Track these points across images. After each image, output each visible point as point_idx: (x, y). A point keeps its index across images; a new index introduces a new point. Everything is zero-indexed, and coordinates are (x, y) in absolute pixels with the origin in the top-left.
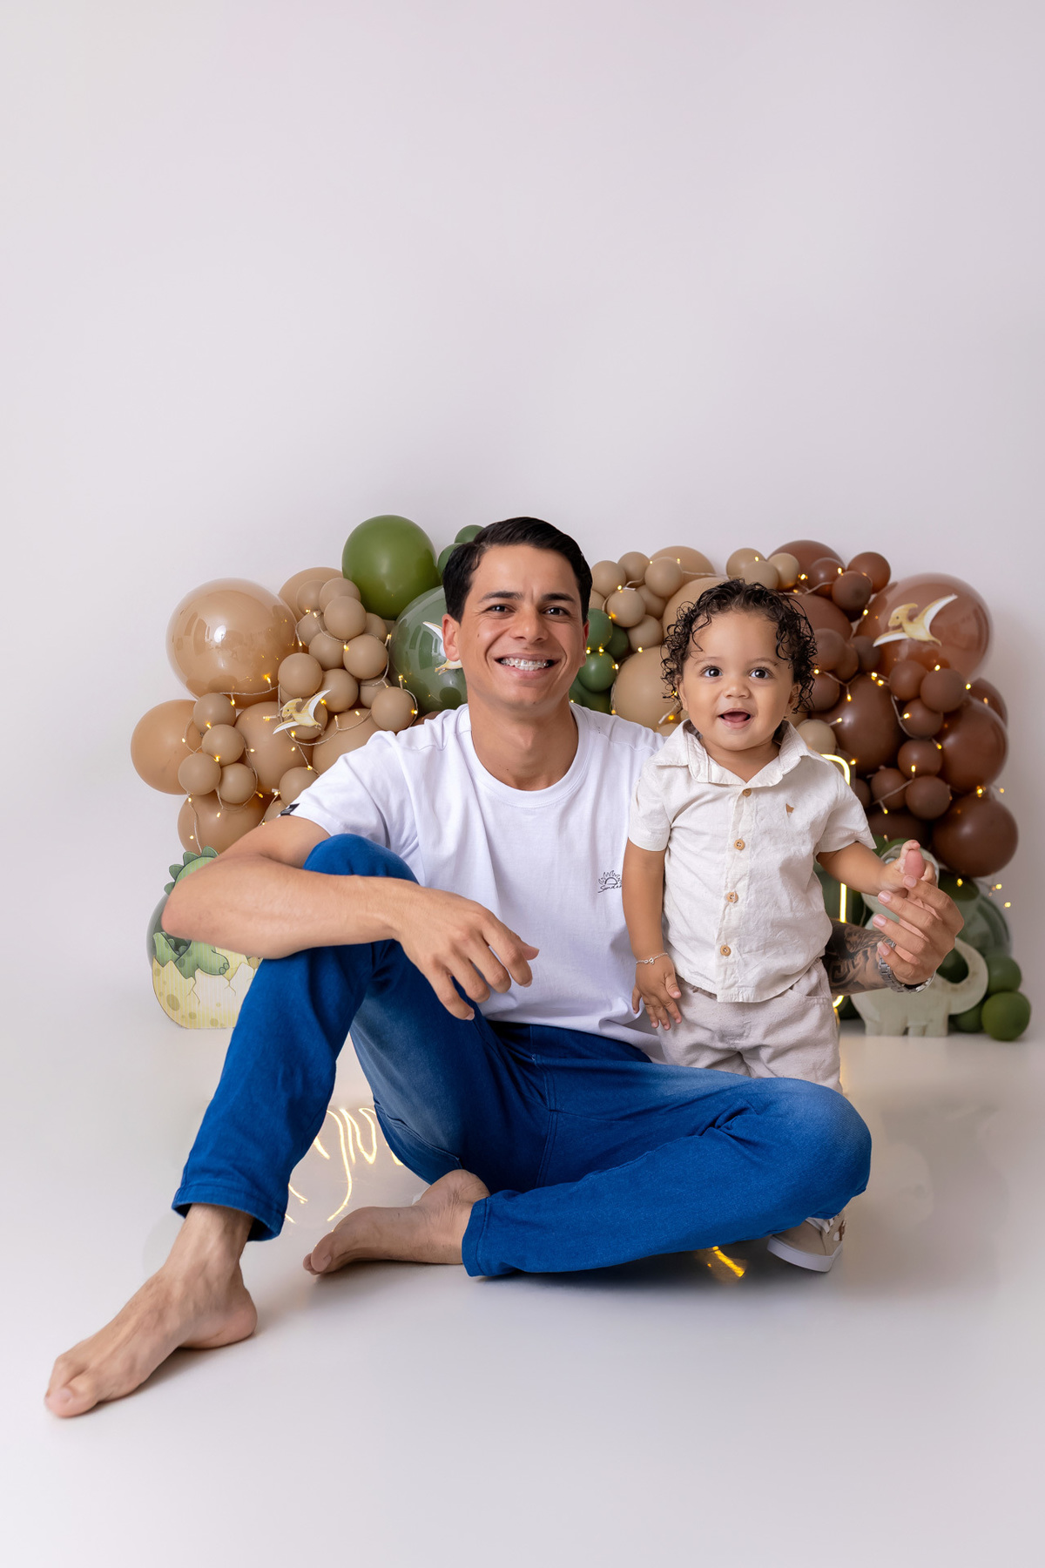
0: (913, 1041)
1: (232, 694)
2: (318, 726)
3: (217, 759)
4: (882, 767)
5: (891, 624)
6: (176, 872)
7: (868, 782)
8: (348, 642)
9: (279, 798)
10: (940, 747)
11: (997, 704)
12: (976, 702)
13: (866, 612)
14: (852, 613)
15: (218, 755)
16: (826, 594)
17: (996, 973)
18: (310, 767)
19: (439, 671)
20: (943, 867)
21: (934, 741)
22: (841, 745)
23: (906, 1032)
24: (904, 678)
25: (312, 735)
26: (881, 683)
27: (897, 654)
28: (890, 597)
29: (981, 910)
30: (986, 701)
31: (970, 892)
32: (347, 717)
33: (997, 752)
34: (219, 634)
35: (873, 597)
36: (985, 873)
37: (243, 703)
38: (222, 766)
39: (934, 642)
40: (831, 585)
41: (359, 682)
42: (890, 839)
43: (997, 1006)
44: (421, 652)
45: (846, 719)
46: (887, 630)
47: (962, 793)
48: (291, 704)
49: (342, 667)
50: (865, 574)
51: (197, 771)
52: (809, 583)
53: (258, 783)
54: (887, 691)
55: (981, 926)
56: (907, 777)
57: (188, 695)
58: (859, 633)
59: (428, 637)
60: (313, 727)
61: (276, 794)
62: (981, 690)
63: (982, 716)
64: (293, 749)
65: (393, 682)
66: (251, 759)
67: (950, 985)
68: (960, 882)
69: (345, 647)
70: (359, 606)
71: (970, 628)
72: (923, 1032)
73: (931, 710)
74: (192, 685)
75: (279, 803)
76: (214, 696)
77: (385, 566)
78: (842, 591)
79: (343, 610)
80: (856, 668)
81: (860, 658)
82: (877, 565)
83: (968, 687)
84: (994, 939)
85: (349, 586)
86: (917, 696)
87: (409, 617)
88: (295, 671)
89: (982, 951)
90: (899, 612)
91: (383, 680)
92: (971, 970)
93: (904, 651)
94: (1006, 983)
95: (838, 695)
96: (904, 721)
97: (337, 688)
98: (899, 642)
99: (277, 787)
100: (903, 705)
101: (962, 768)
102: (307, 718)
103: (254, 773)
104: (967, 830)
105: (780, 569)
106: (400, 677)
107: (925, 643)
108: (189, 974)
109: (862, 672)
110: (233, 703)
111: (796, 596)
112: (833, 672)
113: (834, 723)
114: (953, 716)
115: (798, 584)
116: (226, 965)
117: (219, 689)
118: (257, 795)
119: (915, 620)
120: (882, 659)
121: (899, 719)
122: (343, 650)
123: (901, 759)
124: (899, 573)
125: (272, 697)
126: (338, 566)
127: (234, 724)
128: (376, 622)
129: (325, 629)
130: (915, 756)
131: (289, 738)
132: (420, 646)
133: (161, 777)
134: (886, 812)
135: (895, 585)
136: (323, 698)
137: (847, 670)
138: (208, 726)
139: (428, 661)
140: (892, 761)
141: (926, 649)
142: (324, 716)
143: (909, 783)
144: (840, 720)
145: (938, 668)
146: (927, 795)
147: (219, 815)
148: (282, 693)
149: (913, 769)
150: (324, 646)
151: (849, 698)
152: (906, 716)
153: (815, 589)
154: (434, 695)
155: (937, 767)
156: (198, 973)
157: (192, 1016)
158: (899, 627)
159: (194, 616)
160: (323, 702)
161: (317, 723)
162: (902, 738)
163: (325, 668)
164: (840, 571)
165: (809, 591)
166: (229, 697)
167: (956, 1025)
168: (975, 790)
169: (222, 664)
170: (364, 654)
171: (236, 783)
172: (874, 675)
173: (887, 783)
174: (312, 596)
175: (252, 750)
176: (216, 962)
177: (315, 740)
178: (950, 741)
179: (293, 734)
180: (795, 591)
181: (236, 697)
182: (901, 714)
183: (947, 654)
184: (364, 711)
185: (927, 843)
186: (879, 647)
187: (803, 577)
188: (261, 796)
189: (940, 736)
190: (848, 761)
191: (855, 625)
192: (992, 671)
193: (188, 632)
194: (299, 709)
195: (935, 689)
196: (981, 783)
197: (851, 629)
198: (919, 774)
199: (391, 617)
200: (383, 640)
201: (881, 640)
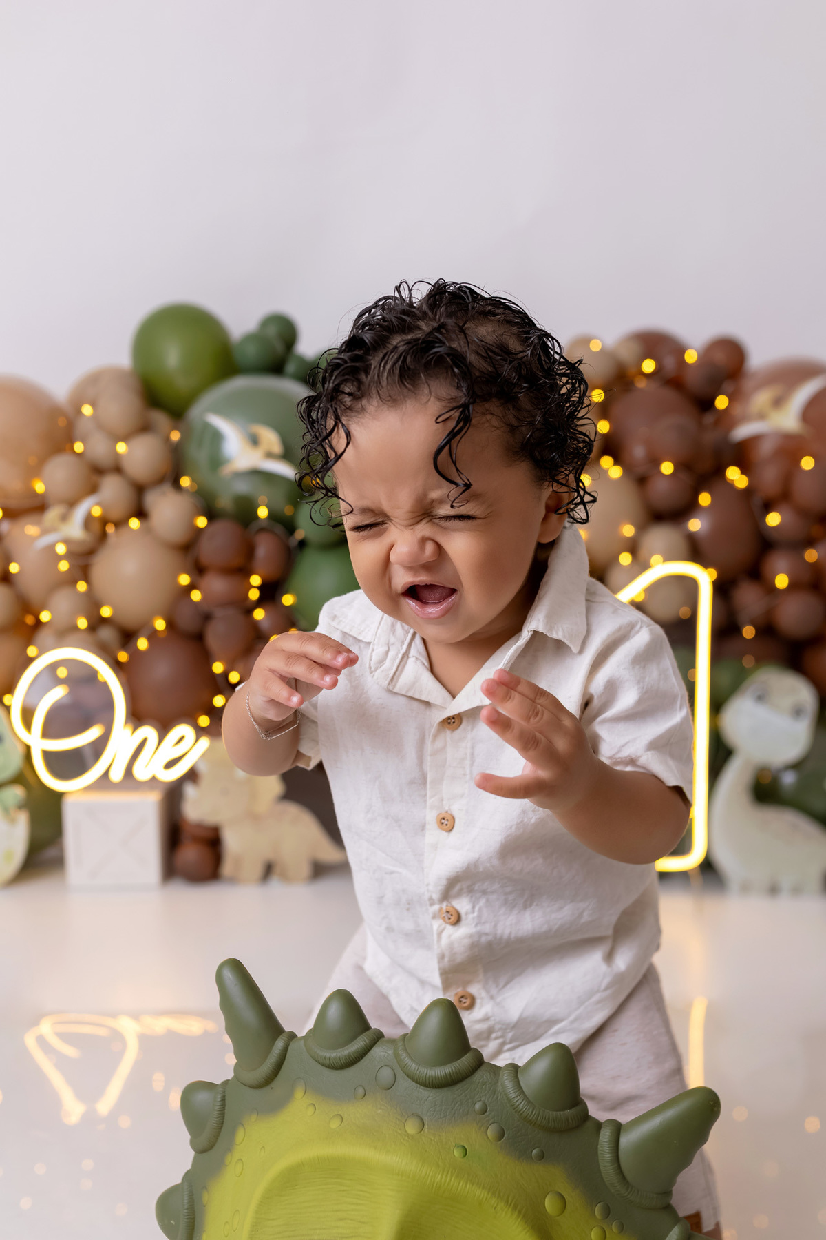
0: (783, 901)
2: (88, 540)
4: (744, 579)
7: (732, 599)
8: (125, 438)
9: (48, 624)
13: (721, 402)
14: (706, 404)
16: (675, 383)
18: (83, 586)
21: (801, 550)
22: (696, 551)
23: (774, 890)
24: (770, 477)
25: (86, 550)
26: (741, 482)
27: (761, 450)
28: (748, 384)
32: (124, 528)
35: (728, 386)
37: (13, 515)
39: (805, 434)
40: (680, 375)
41: (139, 489)
42: (754, 663)
44: (209, 451)
45: (695, 525)
46: (750, 419)
49: (119, 471)
50: (719, 361)
52: (654, 373)
53: (21, 606)
54: (748, 492)
56: (772, 590)
58: (714, 427)
59: (217, 437)
61: (45, 617)
64: (64, 565)
65: (176, 487)
66: (13, 578)
69: (121, 448)
70: (138, 401)
72: (797, 891)
73: (803, 513)
75: (49, 629)
77: (173, 358)
78: (694, 381)
79: (119, 406)
80: (709, 463)
81: (719, 453)
82: (731, 351)
86: (787, 493)
87: (195, 413)
88: (60, 474)
90: (761, 399)
91: (165, 485)
93: (766, 449)
95: (689, 496)
97: (113, 491)
98: (760, 435)
99: (47, 611)
100: (768, 507)
102: (75, 529)
103: (19, 594)
105: (618, 358)
106: (185, 482)
107: (793, 435)
109: (720, 471)
111: (640, 388)
112: (687, 467)
113: (684, 529)
114: (822, 521)
115: (643, 376)
118: (24, 623)
119: (782, 405)
120: (742, 455)
121: (762, 523)
122: (118, 450)
123: (766, 572)
124: (759, 357)
125: (38, 507)
128: (160, 418)
129: (102, 427)
130: (784, 566)
131: (57, 553)
132: (207, 446)
134: (748, 632)
135: (753, 371)
136: (95, 504)
137: (704, 465)
139: (217, 461)
140: (756, 572)
141: (792, 439)
142: (96, 527)
143: (775, 597)
144: (691, 525)
145: (807, 462)
146: (797, 614)
148: (49, 503)
149: (782, 581)
150: (99, 447)
151: (705, 499)
152: (773, 519)
153: (661, 377)
154: (224, 502)
155: (806, 579)
158: (762, 416)
160: (95, 510)
161: (86, 536)
162: (766, 544)
163: (97, 472)
164: (691, 357)
165: (656, 384)
170: (143, 454)
172: (733, 473)
173: (748, 598)
175: (14, 567)
177: (89, 554)
178: (821, 549)
179: (60, 548)
181: (4, 509)
182: (765, 518)
183: (817, 448)
184: (145, 521)
186: (738, 440)
187: (649, 366)
188: (27, 620)
189: (810, 542)
190: (709, 573)
191: (709, 419)
194: (64, 518)
195: (806, 488)
197: (703, 425)
198: (789, 587)
199: (177, 412)
200: (167, 439)
201: (742, 432)
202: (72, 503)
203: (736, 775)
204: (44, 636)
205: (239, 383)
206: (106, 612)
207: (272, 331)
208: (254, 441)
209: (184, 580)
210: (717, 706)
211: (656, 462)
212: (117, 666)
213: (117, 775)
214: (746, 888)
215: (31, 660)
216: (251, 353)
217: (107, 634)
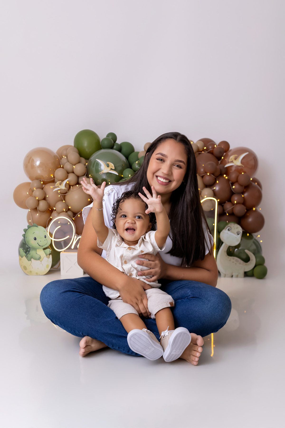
0: (234, 279)
1: (42, 180)
2: (66, 189)
3: (37, 198)
4: (227, 202)
5: (230, 161)
6: (25, 231)
7: (223, 206)
8: (75, 165)
9: (55, 210)
10: (243, 196)
11: (259, 184)
12: (253, 183)
13: (223, 158)
14: (219, 158)
15: (37, 197)
16: (211, 153)
17: (258, 260)
18: (64, 201)
19: (100, 173)
20: (243, 230)
21: (241, 194)
22: (215, 195)
23: (232, 276)
24: (233, 176)
25: (65, 192)
26: (227, 178)
27: (231, 170)
28: (229, 153)
29: (254, 243)
30: (256, 183)
31: (251, 237)
32: (74, 187)
33: (259, 198)
34: (38, 163)
35: (225, 154)
36: (255, 232)
37: (45, 183)
38: (38, 201)
39: (242, 166)
40: (213, 150)
41: (78, 177)
42: (229, 222)
43: (258, 269)
44: (96, 168)
45: (216, 188)
46: (229, 162)
47: (249, 209)
48: (58, 183)
49: (73, 172)
50: (223, 147)
51: (31, 202)
52: (206, 150)
53: (49, 206)
54: (228, 180)
55: (254, 247)
56: (234, 204)
57: (29, 181)
58: (221, 163)
59: (98, 164)
60: (65, 189)
61: (54, 209)
62: (255, 180)
63: (255, 187)
64: (59, 196)
65: (87, 176)
66: (47, 199)
67: (245, 263)
68: (248, 235)
69: (74, 167)
70: (77, 155)
71: (252, 163)
72: (237, 276)
73: (241, 185)
74: (31, 178)
75: (55, 212)
76: (36, 181)
77: (86, 144)
78: (216, 152)
79: (73, 156)
80: (219, 174)
81: (221, 171)
82: (226, 144)
83: (251, 179)
84: (257, 251)
85: (76, 149)
86: (237, 181)
87: (92, 158)
88: (59, 173)
89: (254, 254)
90: (232, 157)
91: (85, 176)
92: (251, 259)
93: (233, 169)
94: (261, 263)
95: (214, 181)
96: (233, 188)
97: (71, 178)
98: (232, 166)
99: (55, 207)
100: (233, 184)
101: (249, 202)
102: (63, 187)
103: (48, 203)
104: (250, 220)
105: (199, 145)
106: (90, 175)
107: (239, 166)
108: (30, 260)
109: (221, 175)
110: (42, 183)
111: (203, 153)
112: (213, 174)
113: (213, 189)
114: (247, 187)
115: (204, 150)
116: (40, 258)
117: (38, 179)
118: (49, 209)
119: (237, 160)
120: (227, 171)
121: (232, 188)
122: (73, 168)
123: (232, 200)
124: (232, 147)
125: (53, 181)
126: (72, 144)
127: (42, 189)
128: (83, 160)
129: (68, 162)
130: (236, 198)
131: (58, 193)
132: (96, 166)
133: (21, 204)
134: (227, 214)
135: (231, 150)
136: (68, 181)
137: (218, 173)
138: (35, 189)
139: (98, 171)
140: (230, 200)
141: (240, 168)
142: (68, 186)
143: (234, 206)
144: (215, 188)
145: (243, 173)
146: (239, 210)
147: (38, 214)
148: (56, 180)
149: (235, 202)
150: (68, 166)
151: (217, 182)
152: (234, 187)
153: (208, 151)
154: (100, 181)
155: (242, 202)
156: (32, 260)
157: (31, 272)
158: (232, 162)
159: (31, 158)
160: (68, 182)
161: (66, 188)
162: (232, 193)
163: (68, 173)
164: (215, 146)
165: (207, 152)
166: (41, 181)
167: (246, 274)
168: (253, 209)
169: (39, 172)
170: (79, 169)
171: (42, 205)
172: (225, 176)
173: (228, 206)
174: (65, 152)
175: (47, 196)
176: (37, 257)
177: (66, 193)
178: (246, 195)
179: (59, 192)
180: (203, 152)
181: (43, 181)
182: (232, 186)
183: (245, 169)
184: (79, 185)
185: (239, 223)
186: (226, 167)
187: (205, 148)
188: (50, 209)
189: (243, 193)
190: (217, 200)
191: (220, 162)
192: (258, 175)
193: (29, 162)
194: (60, 184)
195: (242, 179)
196: (254, 207)
197: (218, 163)
198: (237, 203)
199: (87, 158)
200: (85, 165)
201: (227, 166)
202: (63, 181)
203: (223, 248)
204: (54, 213)
205: (102, 151)
206: (70, 207)
207: (110, 137)
208: (108, 166)
209: (89, 200)
210: (219, 232)
211: (206, 173)
212: (72, 220)
213: (73, 247)
214: (225, 276)
215: (51, 220)
216: (106, 143)
217: (70, 213)
